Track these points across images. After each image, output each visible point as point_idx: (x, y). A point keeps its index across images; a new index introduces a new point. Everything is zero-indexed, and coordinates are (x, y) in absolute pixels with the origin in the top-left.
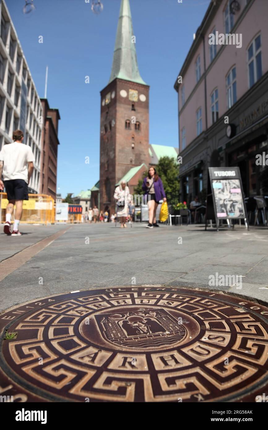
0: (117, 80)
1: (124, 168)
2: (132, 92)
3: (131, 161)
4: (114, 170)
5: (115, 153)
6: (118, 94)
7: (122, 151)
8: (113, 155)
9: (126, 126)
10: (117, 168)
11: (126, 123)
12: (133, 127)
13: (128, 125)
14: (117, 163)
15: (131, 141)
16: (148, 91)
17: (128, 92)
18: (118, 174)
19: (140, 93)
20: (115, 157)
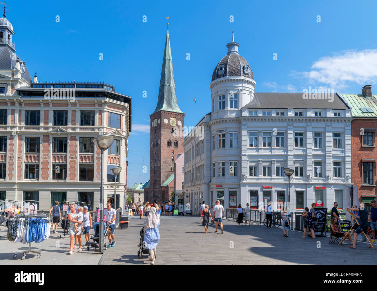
0: (162, 112)
1: (166, 174)
2: (172, 119)
3: (172, 169)
4: (160, 176)
5: (160, 163)
6: (162, 122)
7: (165, 162)
8: (159, 164)
9: (168, 145)
10: (162, 174)
11: (168, 142)
12: (173, 145)
13: (169, 143)
14: (162, 171)
15: (171, 154)
16: (183, 118)
17: (169, 120)
18: (162, 178)
19: (177, 120)
20: (160, 166)
